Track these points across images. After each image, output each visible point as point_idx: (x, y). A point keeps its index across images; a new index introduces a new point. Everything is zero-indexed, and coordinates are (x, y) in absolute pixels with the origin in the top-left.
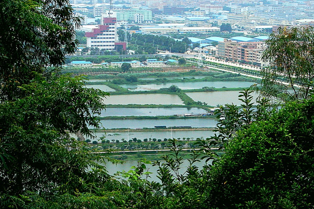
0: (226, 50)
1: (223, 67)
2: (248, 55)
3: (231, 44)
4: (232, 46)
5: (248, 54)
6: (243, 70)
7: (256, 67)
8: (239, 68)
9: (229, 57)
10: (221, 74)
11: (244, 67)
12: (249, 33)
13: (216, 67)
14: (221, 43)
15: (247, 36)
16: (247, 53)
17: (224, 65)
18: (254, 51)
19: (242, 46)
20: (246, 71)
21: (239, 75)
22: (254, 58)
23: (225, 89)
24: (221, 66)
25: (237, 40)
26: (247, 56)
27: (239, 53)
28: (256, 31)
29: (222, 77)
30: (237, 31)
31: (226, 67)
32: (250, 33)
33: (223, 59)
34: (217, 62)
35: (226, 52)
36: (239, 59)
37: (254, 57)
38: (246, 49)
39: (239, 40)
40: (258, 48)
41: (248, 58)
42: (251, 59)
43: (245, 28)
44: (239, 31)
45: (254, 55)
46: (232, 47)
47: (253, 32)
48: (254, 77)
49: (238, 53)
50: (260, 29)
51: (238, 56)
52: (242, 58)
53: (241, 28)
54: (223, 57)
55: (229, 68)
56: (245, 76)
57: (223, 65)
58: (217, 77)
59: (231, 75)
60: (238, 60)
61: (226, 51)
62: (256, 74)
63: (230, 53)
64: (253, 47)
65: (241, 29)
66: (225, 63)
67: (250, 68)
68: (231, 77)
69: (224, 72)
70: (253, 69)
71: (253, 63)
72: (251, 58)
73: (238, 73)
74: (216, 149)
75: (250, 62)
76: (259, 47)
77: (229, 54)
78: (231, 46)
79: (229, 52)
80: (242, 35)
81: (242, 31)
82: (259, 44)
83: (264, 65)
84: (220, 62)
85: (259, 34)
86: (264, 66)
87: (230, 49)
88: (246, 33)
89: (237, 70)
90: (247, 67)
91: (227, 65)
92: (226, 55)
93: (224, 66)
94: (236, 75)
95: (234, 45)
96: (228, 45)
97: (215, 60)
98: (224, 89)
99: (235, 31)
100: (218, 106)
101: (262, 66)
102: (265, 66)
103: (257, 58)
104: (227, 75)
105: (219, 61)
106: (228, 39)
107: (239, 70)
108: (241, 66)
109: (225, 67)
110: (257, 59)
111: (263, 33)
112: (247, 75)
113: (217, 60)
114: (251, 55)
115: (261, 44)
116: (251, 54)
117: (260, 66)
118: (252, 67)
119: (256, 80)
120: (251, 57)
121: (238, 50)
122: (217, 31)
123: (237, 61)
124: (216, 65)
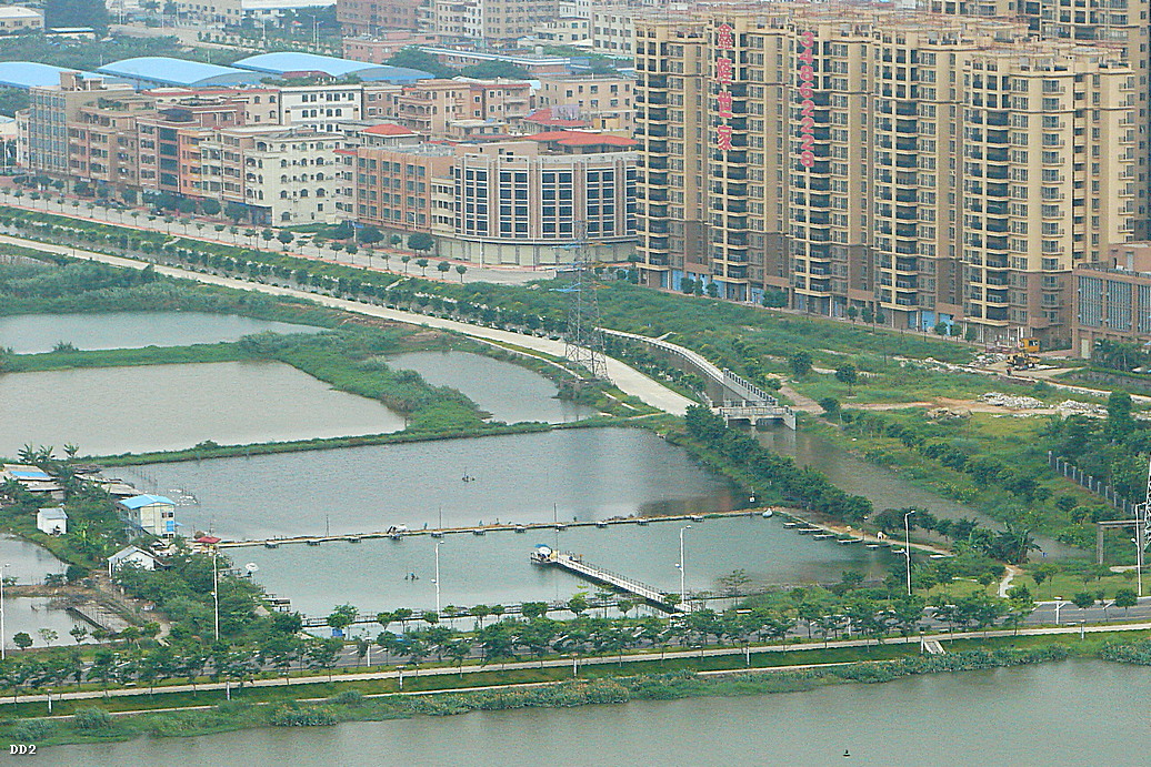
0: (73, 133)
1: (58, 232)
2: (195, 163)
3: (103, 103)
4: (106, 113)
5: (196, 156)
6: (170, 248)
7: (241, 230)
8: (148, 234)
9: (94, 175)
10: (45, 271)
11: (176, 229)
12: (208, 35)
13: (16, 236)
14: (46, 99)
15: (196, 55)
16: (194, 149)
17: (66, 224)
18: (229, 140)
19: (160, 112)
20: (189, 252)
21: (148, 276)
22: (230, 179)
23: (67, 359)
24: (49, 227)
25: (139, 79)
26: (194, 170)
27: (150, 153)
28: (248, 22)
29: (51, 290)
30: (137, 30)
31: (77, 231)
32: (213, 39)
33: (59, 186)
34: (25, 203)
35: (74, 148)
36: (151, 186)
37: (229, 170)
38: (183, 130)
39: (147, 81)
40: (252, 121)
41: (195, 177)
42: (215, 187)
43: (182, 10)
44: (150, 23)
45: (231, 164)
46: (105, 121)
47: (230, 28)
48: (233, 284)
49: (143, 152)
50: (268, 11)
51: (143, 167)
52: (168, 179)
53: (163, 8)
54: (56, 174)
55: (92, 239)
56: (181, 281)
57: (58, 219)
58: (22, 292)
59: (102, 275)
60: (141, 189)
61: (73, 140)
62: (241, 266)
63: (95, 152)
64: (225, 115)
65: (163, 17)
66: (68, 210)
67: (209, 235)
68: (102, 292)
69: (62, 261)
70: (225, 238)
71: (224, 205)
72: (217, 179)
73: (140, 266)
74: (11, 700)
75: (213, 201)
76: (257, 118)
77: (94, 160)
78: (100, 113)
79: (94, 145)
80: (167, 47)
81: (168, 24)
82: (257, 100)
83: (286, 217)
84: (40, 206)
85: (261, 44)
86: (286, 224)
87: (94, 128)
88: (187, 36)
89: (135, 248)
90: (191, 232)
91: (79, 223)
92: (74, 163)
93: (65, 229)
94: (129, 277)
95: (118, 105)
96: (87, 110)
97: (13, 192)
98: (66, 357)
99: (127, 29)
100: (28, 458)
101: (276, 220)
102: (293, 222)
103: (250, 176)
104: (82, 277)
105: (35, 197)
106: (84, 73)
107: (147, 250)
108: (159, 225)
109: (71, 233)
110: (248, 185)
111: (284, 34)
112: (191, 276)
113: (27, 193)
114: (217, 163)
115: (272, 100)
116: (215, 157)
117: (263, 223)
118: (219, 229)
119: (242, 302)
120: (215, 171)
121: (142, 137)
122: (28, 30)
123: (139, 195)
124: (19, 225)
